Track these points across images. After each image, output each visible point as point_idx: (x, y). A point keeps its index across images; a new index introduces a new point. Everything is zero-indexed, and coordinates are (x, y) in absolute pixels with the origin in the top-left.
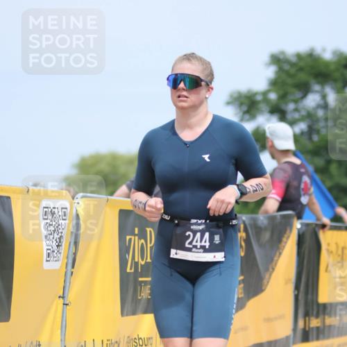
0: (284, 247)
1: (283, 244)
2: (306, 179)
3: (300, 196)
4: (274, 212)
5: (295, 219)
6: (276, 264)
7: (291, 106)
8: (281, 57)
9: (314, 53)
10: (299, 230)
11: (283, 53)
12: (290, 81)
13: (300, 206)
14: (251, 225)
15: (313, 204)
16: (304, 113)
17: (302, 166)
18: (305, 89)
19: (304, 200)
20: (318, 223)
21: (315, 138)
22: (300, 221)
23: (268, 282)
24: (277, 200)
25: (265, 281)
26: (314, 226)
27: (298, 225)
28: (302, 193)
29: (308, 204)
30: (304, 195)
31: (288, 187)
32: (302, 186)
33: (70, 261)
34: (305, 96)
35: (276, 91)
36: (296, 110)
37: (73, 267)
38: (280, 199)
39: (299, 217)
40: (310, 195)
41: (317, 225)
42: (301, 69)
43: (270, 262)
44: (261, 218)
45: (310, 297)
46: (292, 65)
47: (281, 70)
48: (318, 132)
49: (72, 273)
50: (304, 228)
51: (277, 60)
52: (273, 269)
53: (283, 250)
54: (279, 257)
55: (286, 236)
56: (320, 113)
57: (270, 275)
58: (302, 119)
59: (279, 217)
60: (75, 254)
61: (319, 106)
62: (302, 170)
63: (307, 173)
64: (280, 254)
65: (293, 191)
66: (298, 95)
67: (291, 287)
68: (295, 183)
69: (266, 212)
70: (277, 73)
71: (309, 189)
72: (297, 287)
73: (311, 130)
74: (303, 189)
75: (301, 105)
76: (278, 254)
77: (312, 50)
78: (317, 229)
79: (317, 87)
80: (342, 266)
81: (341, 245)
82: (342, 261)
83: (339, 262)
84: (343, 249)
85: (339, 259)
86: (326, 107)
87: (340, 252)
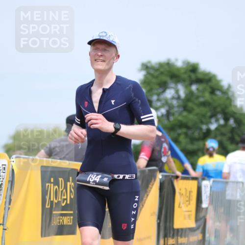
0: (150, 191)
1: (149, 189)
2: (165, 145)
3: (161, 157)
4: (144, 168)
5: (158, 172)
6: (145, 202)
7: (155, 98)
8: (149, 65)
9: (171, 62)
10: (160, 180)
11: (149, 62)
12: (154, 81)
13: (161, 164)
15: (170, 162)
16: (163, 102)
17: (162, 137)
18: (164, 86)
19: (164, 159)
20: (173, 175)
21: (172, 118)
22: (161, 174)
24: (146, 159)
26: (170, 177)
27: (160, 176)
28: (163, 155)
29: (166, 162)
30: (164, 156)
31: (153, 151)
32: (163, 150)
33: (8, 200)
34: (164, 91)
36: (158, 100)
37: (10, 204)
38: (148, 159)
40: (168, 156)
41: (172, 176)
42: (162, 73)
43: (141, 200)
45: (168, 224)
46: (156, 70)
47: (148, 73)
48: (173, 115)
49: (9, 208)
50: (164, 179)
51: (146, 67)
52: (143, 206)
53: (149, 193)
54: (147, 198)
55: (151, 184)
56: (175, 102)
57: (141, 210)
58: (163, 106)
59: (147, 171)
60: (10, 196)
61: (173, 98)
62: (163, 140)
63: (166, 141)
64: (148, 195)
65: (156, 153)
66: (160, 90)
67: (155, 218)
68: (158, 148)
70: (145, 76)
71: (168, 152)
72: (159, 218)
73: (168, 114)
74: (163, 152)
75: (162, 97)
76: (146, 195)
77: (169, 60)
78: (172, 179)
79: (173, 85)
80: (189, 204)
81: (189, 189)
82: (189, 201)
83: (187, 201)
84: (190, 192)
85: (187, 199)
86: (179, 98)
87: (188, 194)
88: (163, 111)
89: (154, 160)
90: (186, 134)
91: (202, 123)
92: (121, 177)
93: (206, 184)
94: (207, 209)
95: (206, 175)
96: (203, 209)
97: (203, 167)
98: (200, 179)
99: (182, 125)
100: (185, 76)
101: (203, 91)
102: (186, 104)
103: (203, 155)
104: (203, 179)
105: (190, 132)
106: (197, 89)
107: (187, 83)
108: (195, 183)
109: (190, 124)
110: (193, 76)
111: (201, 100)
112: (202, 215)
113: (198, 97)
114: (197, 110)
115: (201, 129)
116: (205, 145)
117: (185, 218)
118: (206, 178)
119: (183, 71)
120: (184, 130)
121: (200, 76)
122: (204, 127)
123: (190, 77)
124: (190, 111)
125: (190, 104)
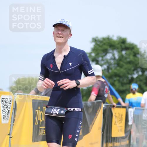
0: (98, 114)
1: (97, 113)
2: (107, 87)
3: (104, 94)
4: (94, 101)
5: (102, 103)
6: (94, 122)
7: (100, 59)
8: (97, 39)
9: (110, 37)
10: (104, 108)
11: (97, 37)
12: (100, 48)
13: (104, 98)
14: (84, 106)
15: (110, 97)
16: (105, 61)
17: (105, 82)
18: (106, 52)
19: (106, 96)
20: (111, 105)
21: (110, 71)
22: (104, 104)
23: (91, 129)
24: (95, 96)
25: (90, 128)
26: (110, 106)
27: (103, 106)
28: (105, 93)
29: (107, 97)
30: (106, 93)
31: (99, 90)
32: (105, 90)
33: (13, 120)
34: (106, 55)
35: (94, 53)
36: (102, 60)
37: (14, 122)
38: (96, 95)
39: (104, 103)
40: (108, 94)
41: (111, 106)
42: (104, 44)
43: (92, 120)
44: (89, 103)
45: (108, 134)
46: (101, 42)
47: (96, 44)
48: (111, 69)
49: (13, 125)
50: (106, 107)
51: (95, 40)
52: (93, 123)
53: (97, 116)
54: (96, 118)
55: (99, 110)
56: (112, 62)
57: (92, 126)
58: (105, 64)
59: (96, 103)
60: (14, 117)
61: (111, 59)
62: (105, 84)
63: (107, 85)
64: (96, 117)
65: (101, 92)
66: (103, 54)
67: (101, 131)
68: (102, 89)
69: (91, 101)
70: (94, 45)
71: (108, 91)
72: (103, 131)
73: (108, 68)
74: (105, 91)
75: (104, 58)
76: (95, 117)
77: (109, 36)
78: (111, 107)
79: (111, 51)
80: (121, 122)
81: (121, 114)
82: (121, 120)
83: (120, 121)
84: (122, 115)
85: (120, 119)
86: (114, 59)
87: (120, 117)
88: (105, 67)
89: (100, 96)
90: (119, 81)
91: (129, 74)
92: (72, 109)
93: (131, 111)
94: (131, 125)
95: (131, 105)
96: (129, 125)
97: (129, 100)
98: (127, 108)
99: (116, 75)
100: (119, 46)
101: (129, 55)
102: (119, 63)
103: (129, 93)
104: (129, 107)
105: (121, 80)
106: (126, 53)
107: (119, 50)
108: (124, 110)
109: (121, 75)
110: (123, 46)
111: (128, 60)
112: (128, 129)
113: (126, 58)
114: (126, 66)
115: (128, 78)
116: (130, 87)
117: (118, 131)
118: (131, 107)
119: (117, 43)
120: (118, 78)
121: (127, 46)
122: (130, 76)
123: (121, 46)
124: (121, 67)
125: (121, 63)
